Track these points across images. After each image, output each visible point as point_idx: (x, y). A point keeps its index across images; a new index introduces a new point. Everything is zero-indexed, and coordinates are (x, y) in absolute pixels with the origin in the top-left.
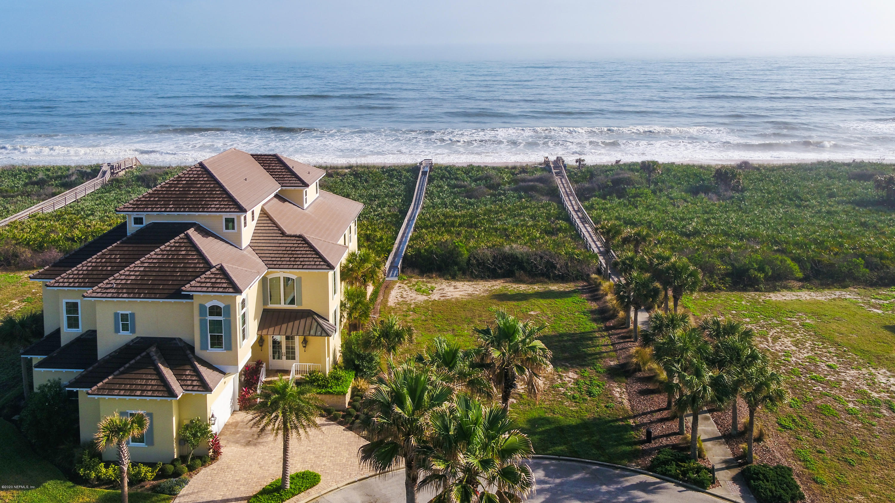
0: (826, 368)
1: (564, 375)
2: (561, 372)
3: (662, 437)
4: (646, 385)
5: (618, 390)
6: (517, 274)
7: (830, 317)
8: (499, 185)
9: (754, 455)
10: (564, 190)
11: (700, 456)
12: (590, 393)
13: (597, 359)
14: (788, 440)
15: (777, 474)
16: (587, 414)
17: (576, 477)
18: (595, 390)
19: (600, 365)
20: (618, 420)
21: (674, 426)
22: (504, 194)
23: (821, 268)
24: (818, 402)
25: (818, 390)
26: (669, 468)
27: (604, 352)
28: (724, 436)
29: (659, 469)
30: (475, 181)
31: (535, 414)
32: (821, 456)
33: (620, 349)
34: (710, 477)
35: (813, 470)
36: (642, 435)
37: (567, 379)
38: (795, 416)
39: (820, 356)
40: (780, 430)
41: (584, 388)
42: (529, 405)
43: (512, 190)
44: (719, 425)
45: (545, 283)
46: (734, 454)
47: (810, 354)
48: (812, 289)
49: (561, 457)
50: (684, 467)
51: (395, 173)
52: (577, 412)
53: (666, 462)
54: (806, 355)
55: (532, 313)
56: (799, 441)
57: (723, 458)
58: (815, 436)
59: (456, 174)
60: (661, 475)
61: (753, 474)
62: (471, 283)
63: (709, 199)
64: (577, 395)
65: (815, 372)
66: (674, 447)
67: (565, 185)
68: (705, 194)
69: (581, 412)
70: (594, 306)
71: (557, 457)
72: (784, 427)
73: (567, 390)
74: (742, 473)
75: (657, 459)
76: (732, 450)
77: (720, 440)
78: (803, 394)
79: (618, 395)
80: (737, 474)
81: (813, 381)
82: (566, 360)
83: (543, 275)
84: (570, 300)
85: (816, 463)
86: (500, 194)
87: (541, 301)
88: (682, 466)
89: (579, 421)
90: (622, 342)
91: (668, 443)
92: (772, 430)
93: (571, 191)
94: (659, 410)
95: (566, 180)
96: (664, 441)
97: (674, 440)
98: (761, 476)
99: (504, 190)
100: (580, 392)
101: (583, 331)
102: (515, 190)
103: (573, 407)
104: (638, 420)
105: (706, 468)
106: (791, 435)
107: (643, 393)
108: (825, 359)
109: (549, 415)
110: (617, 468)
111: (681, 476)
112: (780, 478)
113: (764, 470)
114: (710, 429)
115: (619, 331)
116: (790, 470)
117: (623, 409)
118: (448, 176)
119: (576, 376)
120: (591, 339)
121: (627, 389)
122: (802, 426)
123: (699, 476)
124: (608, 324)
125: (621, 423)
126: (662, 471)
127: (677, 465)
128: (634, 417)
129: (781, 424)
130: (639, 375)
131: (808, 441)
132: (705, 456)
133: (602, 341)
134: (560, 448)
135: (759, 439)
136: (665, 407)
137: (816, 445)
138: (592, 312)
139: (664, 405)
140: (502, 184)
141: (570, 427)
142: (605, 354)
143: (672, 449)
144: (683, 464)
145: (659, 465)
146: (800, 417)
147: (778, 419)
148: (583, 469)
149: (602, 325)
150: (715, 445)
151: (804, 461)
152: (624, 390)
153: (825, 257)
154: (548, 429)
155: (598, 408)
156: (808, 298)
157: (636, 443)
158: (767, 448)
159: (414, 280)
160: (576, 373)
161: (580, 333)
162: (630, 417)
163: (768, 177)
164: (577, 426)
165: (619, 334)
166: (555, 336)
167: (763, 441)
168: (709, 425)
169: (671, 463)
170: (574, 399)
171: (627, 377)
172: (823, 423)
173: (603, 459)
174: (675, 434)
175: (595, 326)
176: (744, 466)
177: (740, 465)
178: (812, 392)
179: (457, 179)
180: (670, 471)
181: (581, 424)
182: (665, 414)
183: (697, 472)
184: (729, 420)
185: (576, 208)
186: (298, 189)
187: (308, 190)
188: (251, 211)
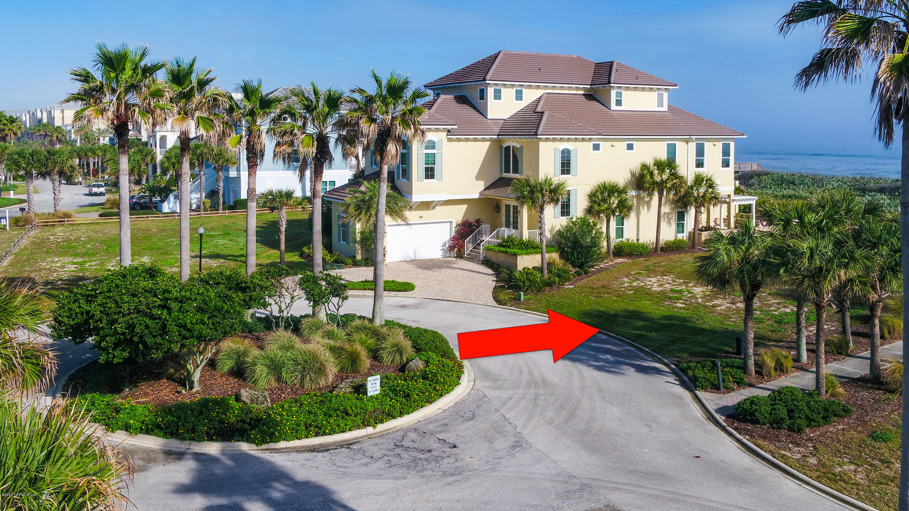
186: (605, 87)
187: (624, 93)
188: (514, 89)
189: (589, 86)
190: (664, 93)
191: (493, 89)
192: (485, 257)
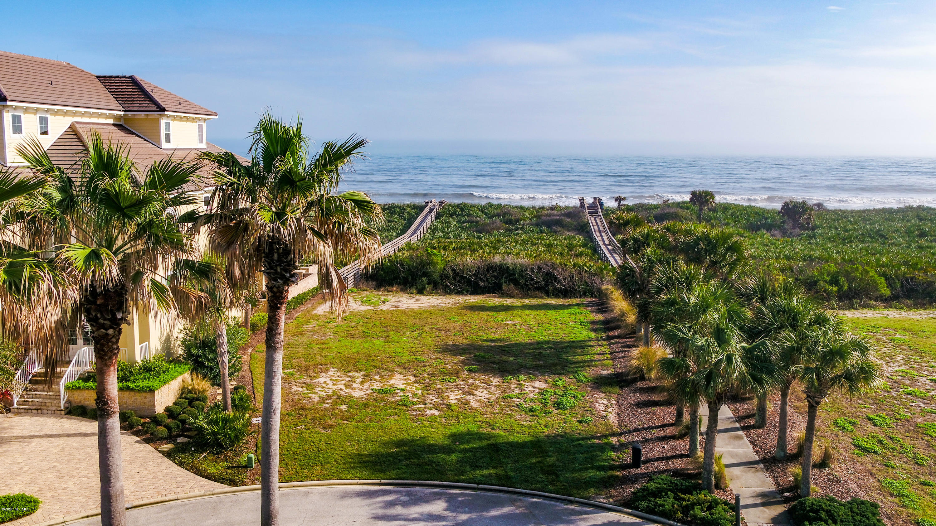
0: (928, 382)
1: (527, 384)
2: (524, 381)
3: (659, 459)
4: (649, 396)
5: (605, 402)
6: (505, 287)
7: (929, 333)
8: (518, 220)
9: (812, 486)
10: (596, 227)
11: (717, 486)
12: (558, 405)
13: (582, 367)
14: (870, 467)
15: (852, 511)
16: (545, 430)
17: (494, 513)
18: (567, 401)
19: (586, 374)
20: (593, 437)
21: (683, 446)
22: (522, 228)
23: (914, 285)
24: (919, 420)
25: (919, 406)
26: (660, 501)
27: (595, 361)
28: (763, 460)
29: (644, 504)
30: (491, 217)
31: (461, 429)
32: (928, 489)
33: (619, 358)
34: (732, 516)
35: (915, 509)
36: (627, 456)
37: (530, 389)
38: (881, 437)
39: (919, 370)
40: (857, 454)
41: (551, 399)
42: (457, 418)
43: (532, 225)
44: (756, 445)
45: (541, 297)
46: (777, 484)
47: (903, 368)
48: (902, 308)
49: (480, 486)
50: (689, 500)
51: (398, 210)
52: (530, 427)
53: (657, 493)
54: (897, 369)
55: (509, 322)
56: (890, 469)
57: (759, 490)
58: (917, 463)
59: (469, 210)
60: (646, 513)
61: (809, 511)
62: (441, 297)
63: (772, 235)
64: (538, 407)
65: (912, 386)
66: (677, 473)
67: (599, 224)
68: (767, 231)
69: (536, 427)
70: (600, 317)
71: (475, 486)
72: (865, 450)
73: (524, 401)
74: (790, 513)
75: (644, 489)
76: (775, 479)
77: (755, 466)
78: (894, 411)
79: (602, 408)
80: (781, 514)
81: (909, 396)
82: (537, 368)
83: (539, 289)
84: (566, 311)
85: (920, 499)
86: (517, 229)
87: (527, 312)
88: (684, 499)
89: (528, 438)
90: (626, 351)
91: (668, 468)
92: (844, 453)
93: (604, 227)
94: (662, 426)
95: (601, 219)
96: (662, 465)
97: (678, 464)
98: (823, 515)
99: (523, 225)
100: (545, 404)
101: (574, 339)
102: (537, 225)
103: (527, 421)
104: (624, 439)
105: (726, 503)
106: (877, 460)
107: (640, 405)
108: (926, 373)
109: (486, 430)
110: (572, 502)
111: (679, 515)
112: (858, 518)
113: (830, 505)
114: (740, 451)
115: (624, 340)
116: (875, 506)
117: (606, 425)
118: (460, 213)
119: (544, 386)
120: (583, 347)
121: (618, 401)
122: (893, 449)
123: (712, 514)
124: (611, 333)
125: (596, 441)
126: (648, 506)
127: (677, 498)
128: (621, 434)
129: (859, 446)
130: (640, 384)
131: (905, 469)
132: (726, 486)
133: (598, 350)
134: (486, 472)
135: (823, 464)
136: (672, 422)
137: (919, 474)
138: (593, 323)
139: (672, 420)
140: (522, 219)
141: (514, 445)
142: (597, 363)
143: (672, 476)
144: (686, 497)
145: (644, 498)
146: (891, 438)
147: (854, 439)
148: (512, 502)
149: (604, 335)
150: (746, 472)
151: (898, 495)
152: (614, 402)
153: (920, 276)
154: (474, 448)
155: (565, 423)
156: (897, 316)
157: (612, 468)
158: (836, 476)
159: (365, 294)
160: (546, 382)
161: (569, 342)
162: (613, 435)
163: (845, 217)
164: (523, 445)
165: (624, 342)
166: (531, 344)
167: (829, 467)
168: (739, 447)
169: (666, 494)
170: (532, 411)
171: (621, 387)
172: (928, 446)
173: (550, 487)
174: (682, 456)
175: (593, 335)
176: (793, 501)
177: (787, 500)
178: (908, 409)
179: (469, 215)
180: (663, 505)
181: (531, 442)
182: (670, 431)
183: (710, 508)
184: (774, 439)
185: (607, 242)
186: (147, 115)
187: (171, 123)
188: (38, 116)
189: (122, 113)
190: (203, 124)
191: (10, 114)
192: (68, 401)
